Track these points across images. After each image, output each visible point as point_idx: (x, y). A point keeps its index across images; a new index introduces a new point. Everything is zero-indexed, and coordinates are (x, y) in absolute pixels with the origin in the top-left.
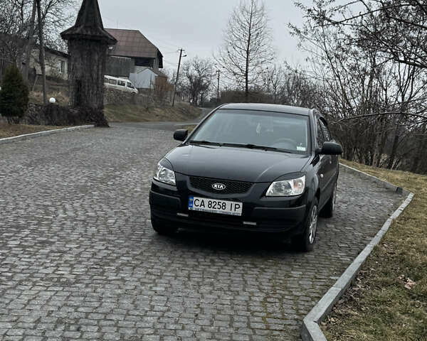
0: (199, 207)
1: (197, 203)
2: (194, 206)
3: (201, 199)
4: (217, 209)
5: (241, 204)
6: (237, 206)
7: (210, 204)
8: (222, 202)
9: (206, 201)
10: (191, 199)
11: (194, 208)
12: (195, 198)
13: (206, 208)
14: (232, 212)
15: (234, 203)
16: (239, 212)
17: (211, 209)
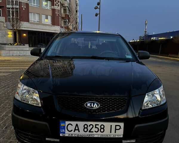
0: (72, 132)
1: (70, 128)
2: (67, 132)
3: (74, 123)
4: (94, 133)
5: (122, 125)
6: (118, 128)
7: (85, 127)
8: (100, 123)
9: (81, 124)
10: (62, 125)
11: (67, 134)
12: (67, 123)
13: (82, 133)
14: (113, 135)
15: (114, 124)
16: (120, 133)
17: (88, 133)
